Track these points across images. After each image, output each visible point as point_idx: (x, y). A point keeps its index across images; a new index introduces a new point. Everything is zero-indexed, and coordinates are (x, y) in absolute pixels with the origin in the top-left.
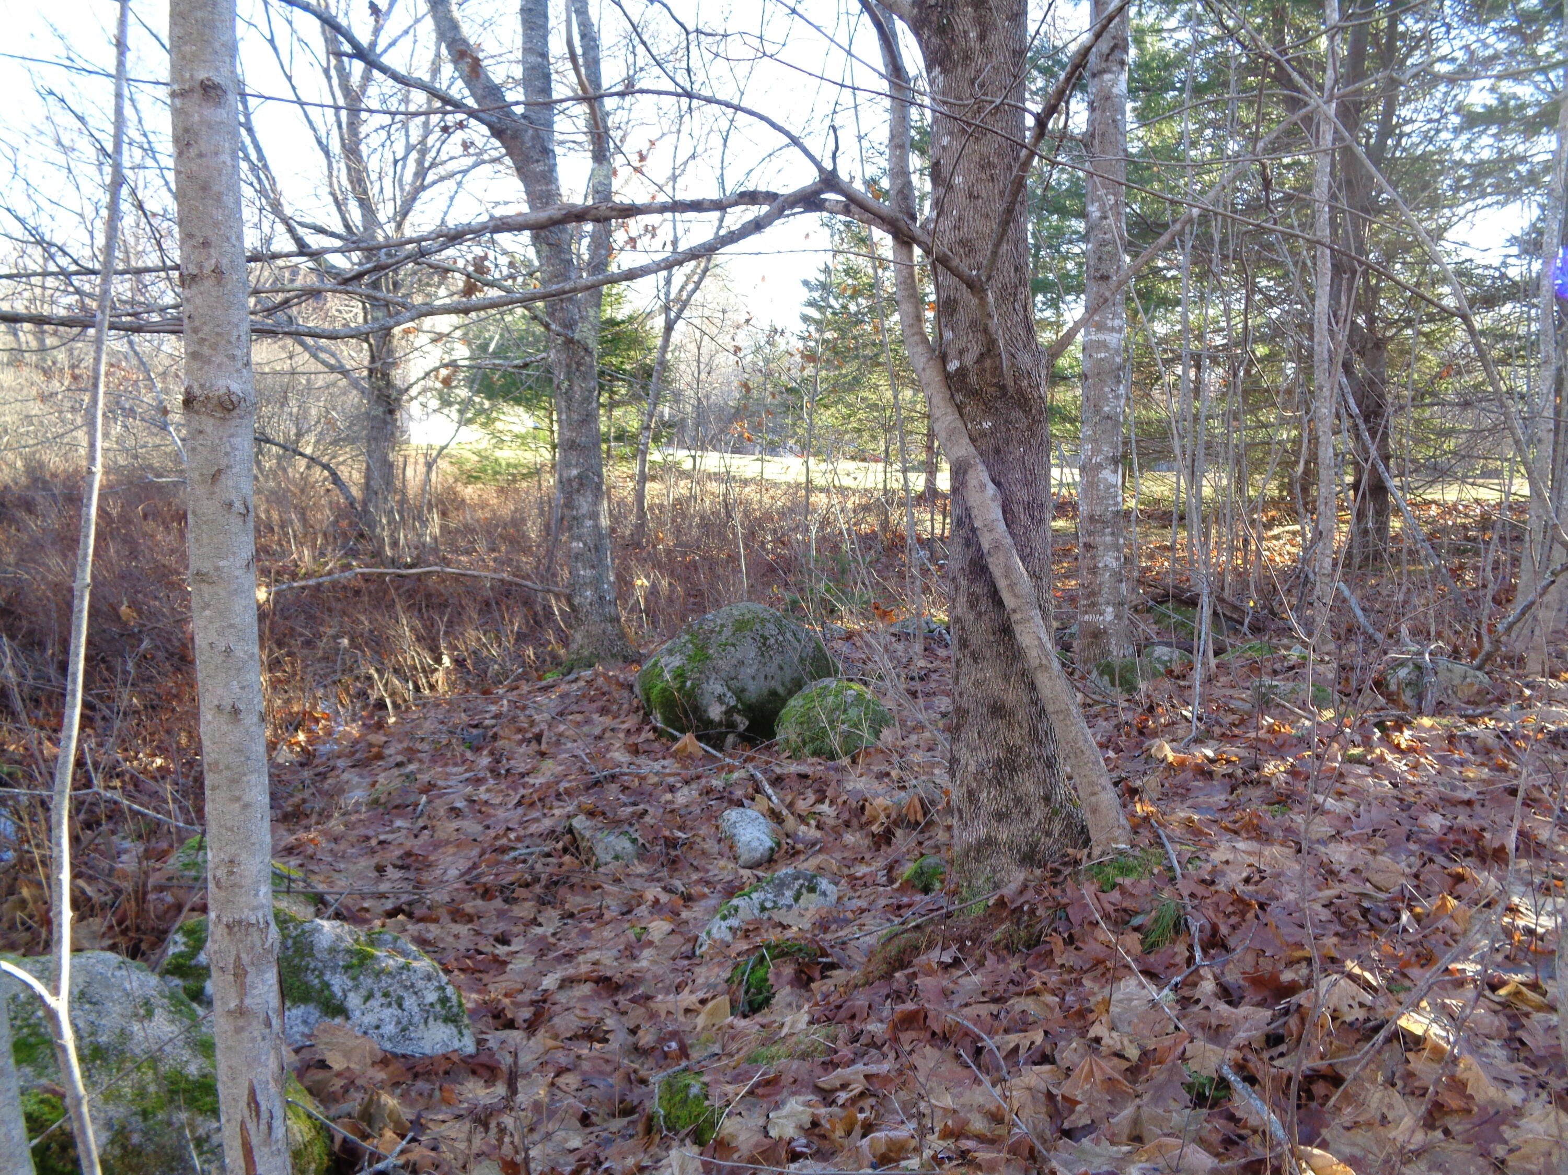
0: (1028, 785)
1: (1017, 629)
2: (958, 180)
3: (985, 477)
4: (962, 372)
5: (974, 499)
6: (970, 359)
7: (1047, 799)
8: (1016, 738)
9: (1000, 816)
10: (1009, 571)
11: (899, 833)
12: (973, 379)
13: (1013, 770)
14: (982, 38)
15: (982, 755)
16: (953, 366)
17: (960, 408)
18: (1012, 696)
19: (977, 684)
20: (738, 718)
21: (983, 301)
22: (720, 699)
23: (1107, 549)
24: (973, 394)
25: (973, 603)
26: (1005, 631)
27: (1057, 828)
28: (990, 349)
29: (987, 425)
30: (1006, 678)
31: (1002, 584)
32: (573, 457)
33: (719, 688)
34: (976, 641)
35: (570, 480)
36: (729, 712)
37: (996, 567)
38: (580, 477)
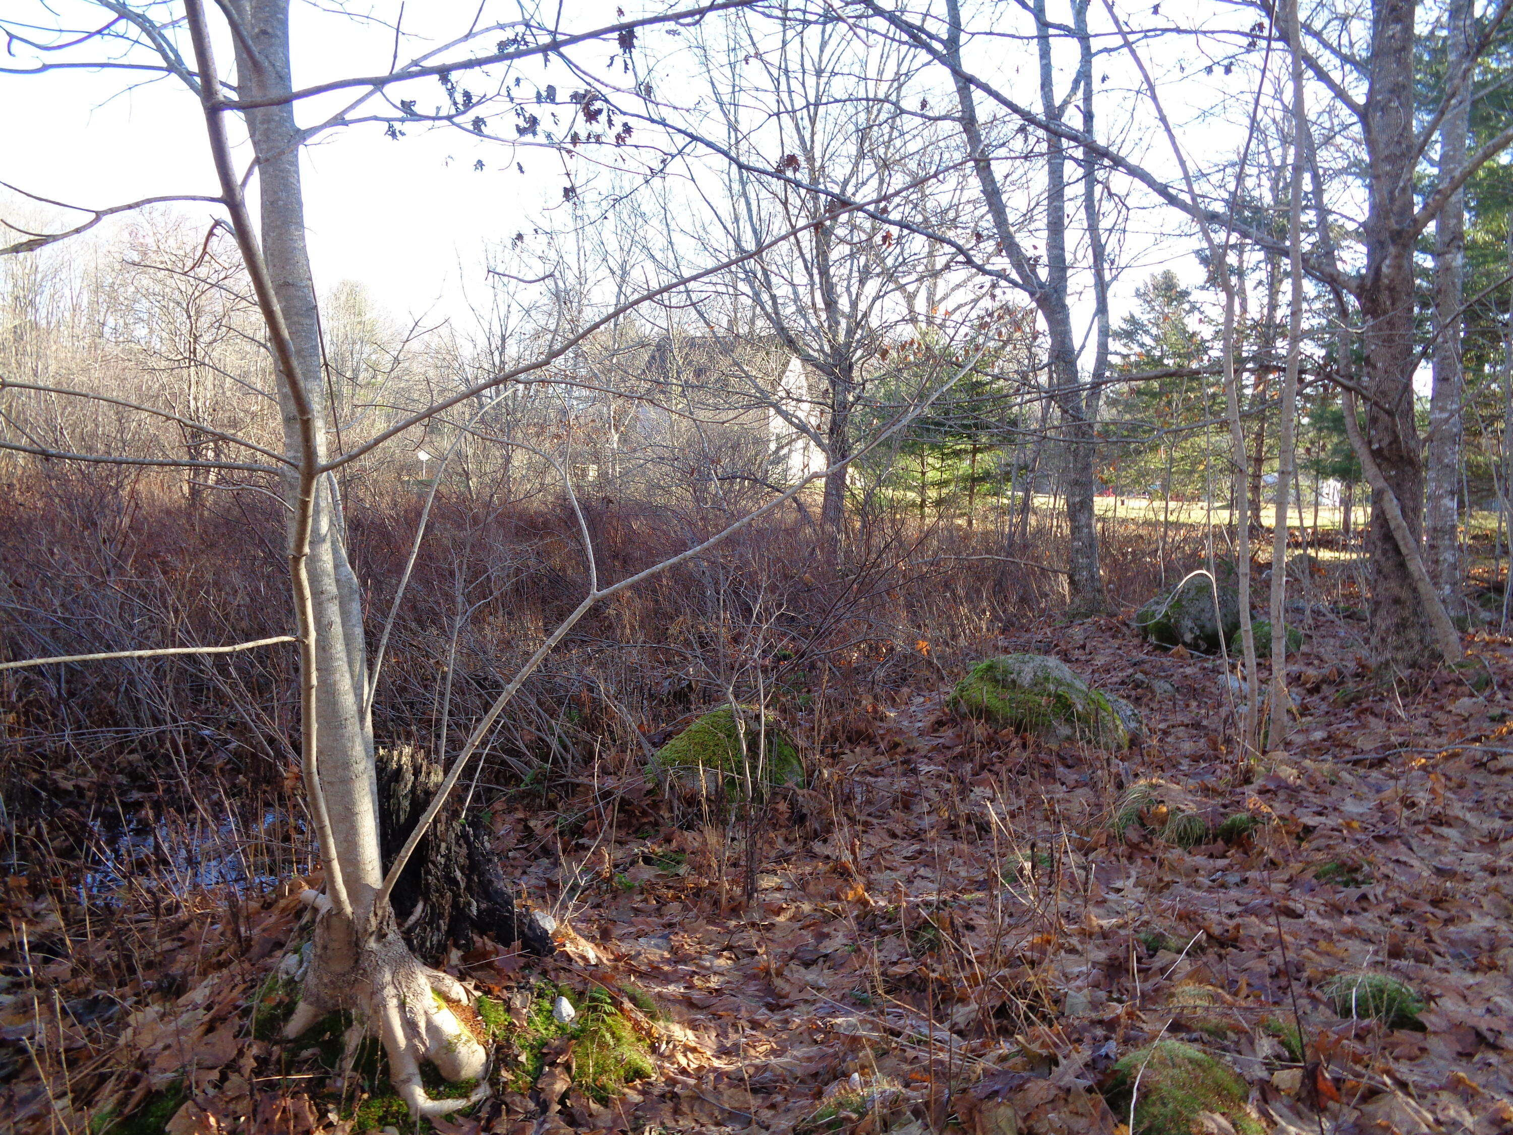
0: (1413, 635)
1: (1408, 563)
2: (1379, 365)
3: (1392, 496)
4: (1380, 449)
5: (1386, 506)
6: (1384, 444)
7: (1421, 641)
8: (1406, 614)
9: (1398, 648)
10: (1404, 538)
11: (1324, 687)
12: (1386, 453)
13: (1405, 627)
14: (1393, 304)
15: (1389, 622)
16: (1375, 446)
17: (1379, 466)
18: (1404, 594)
19: (1386, 589)
20: (1200, 642)
21: (1394, 420)
22: (1191, 630)
23: (1446, 549)
24: (1386, 459)
25: (1385, 552)
26: (1402, 565)
27: (1426, 654)
28: (1396, 439)
29: (1393, 473)
30: (1401, 587)
31: (1401, 544)
32: (1077, 490)
33: (1190, 624)
34: (1386, 570)
35: (1074, 504)
36: (1196, 638)
37: (1398, 536)
38: (1081, 502)
